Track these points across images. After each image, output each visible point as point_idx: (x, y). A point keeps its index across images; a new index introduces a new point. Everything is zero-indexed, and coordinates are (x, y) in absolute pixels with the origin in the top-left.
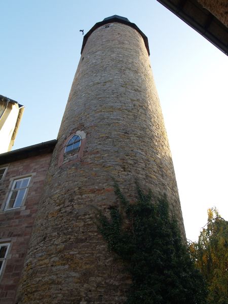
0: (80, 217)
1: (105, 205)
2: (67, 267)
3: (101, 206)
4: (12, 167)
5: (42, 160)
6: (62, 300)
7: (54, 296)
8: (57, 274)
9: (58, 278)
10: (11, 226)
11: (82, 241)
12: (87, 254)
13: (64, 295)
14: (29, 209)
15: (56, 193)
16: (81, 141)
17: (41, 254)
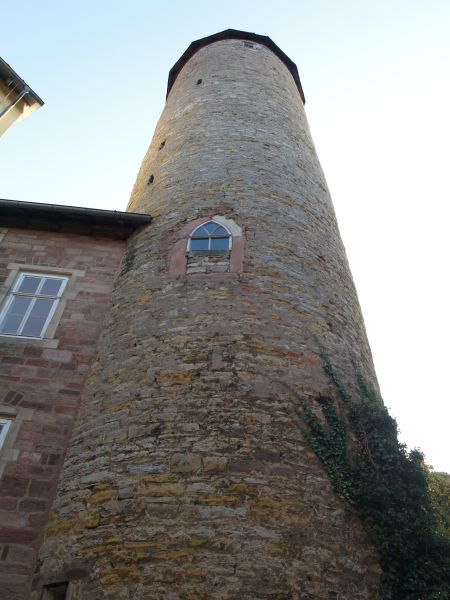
0: (258, 402)
1: (309, 389)
2: (242, 511)
3: (302, 389)
4: (16, 239)
5: (98, 247)
6: (241, 592)
7: (216, 579)
8: (215, 526)
9: (219, 534)
10: (17, 379)
11: (271, 457)
12: (290, 489)
13: (245, 580)
14: (69, 349)
15: (179, 333)
16: (230, 239)
17: (150, 468)
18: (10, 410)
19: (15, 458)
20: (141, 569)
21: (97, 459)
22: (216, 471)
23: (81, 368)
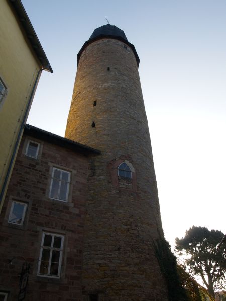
0: (145, 242)
1: (155, 237)
2: (143, 276)
3: (153, 237)
6: (145, 299)
9: (139, 283)
10: (63, 219)
11: (148, 260)
12: (153, 270)
13: (146, 296)
14: (78, 208)
15: (120, 213)
16: (131, 173)
17: (119, 262)
18: (64, 232)
19: (69, 251)
20: (121, 292)
21: (99, 255)
22: (136, 264)
23: (83, 216)
